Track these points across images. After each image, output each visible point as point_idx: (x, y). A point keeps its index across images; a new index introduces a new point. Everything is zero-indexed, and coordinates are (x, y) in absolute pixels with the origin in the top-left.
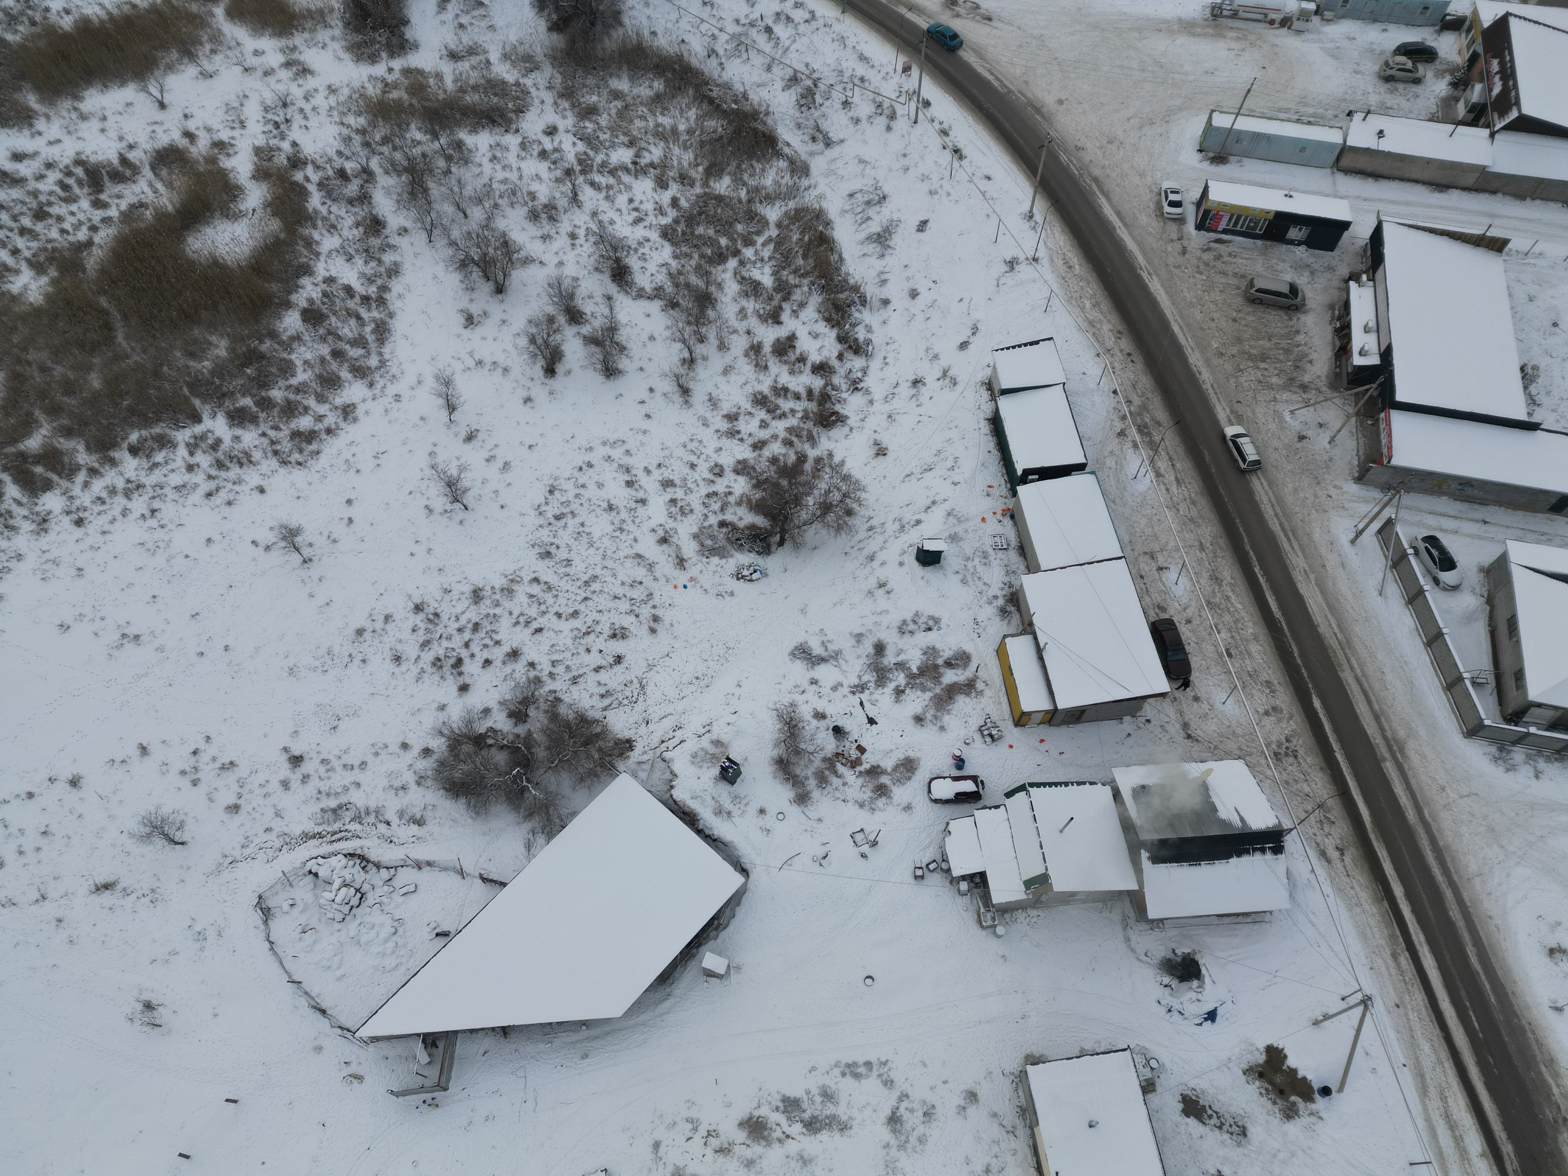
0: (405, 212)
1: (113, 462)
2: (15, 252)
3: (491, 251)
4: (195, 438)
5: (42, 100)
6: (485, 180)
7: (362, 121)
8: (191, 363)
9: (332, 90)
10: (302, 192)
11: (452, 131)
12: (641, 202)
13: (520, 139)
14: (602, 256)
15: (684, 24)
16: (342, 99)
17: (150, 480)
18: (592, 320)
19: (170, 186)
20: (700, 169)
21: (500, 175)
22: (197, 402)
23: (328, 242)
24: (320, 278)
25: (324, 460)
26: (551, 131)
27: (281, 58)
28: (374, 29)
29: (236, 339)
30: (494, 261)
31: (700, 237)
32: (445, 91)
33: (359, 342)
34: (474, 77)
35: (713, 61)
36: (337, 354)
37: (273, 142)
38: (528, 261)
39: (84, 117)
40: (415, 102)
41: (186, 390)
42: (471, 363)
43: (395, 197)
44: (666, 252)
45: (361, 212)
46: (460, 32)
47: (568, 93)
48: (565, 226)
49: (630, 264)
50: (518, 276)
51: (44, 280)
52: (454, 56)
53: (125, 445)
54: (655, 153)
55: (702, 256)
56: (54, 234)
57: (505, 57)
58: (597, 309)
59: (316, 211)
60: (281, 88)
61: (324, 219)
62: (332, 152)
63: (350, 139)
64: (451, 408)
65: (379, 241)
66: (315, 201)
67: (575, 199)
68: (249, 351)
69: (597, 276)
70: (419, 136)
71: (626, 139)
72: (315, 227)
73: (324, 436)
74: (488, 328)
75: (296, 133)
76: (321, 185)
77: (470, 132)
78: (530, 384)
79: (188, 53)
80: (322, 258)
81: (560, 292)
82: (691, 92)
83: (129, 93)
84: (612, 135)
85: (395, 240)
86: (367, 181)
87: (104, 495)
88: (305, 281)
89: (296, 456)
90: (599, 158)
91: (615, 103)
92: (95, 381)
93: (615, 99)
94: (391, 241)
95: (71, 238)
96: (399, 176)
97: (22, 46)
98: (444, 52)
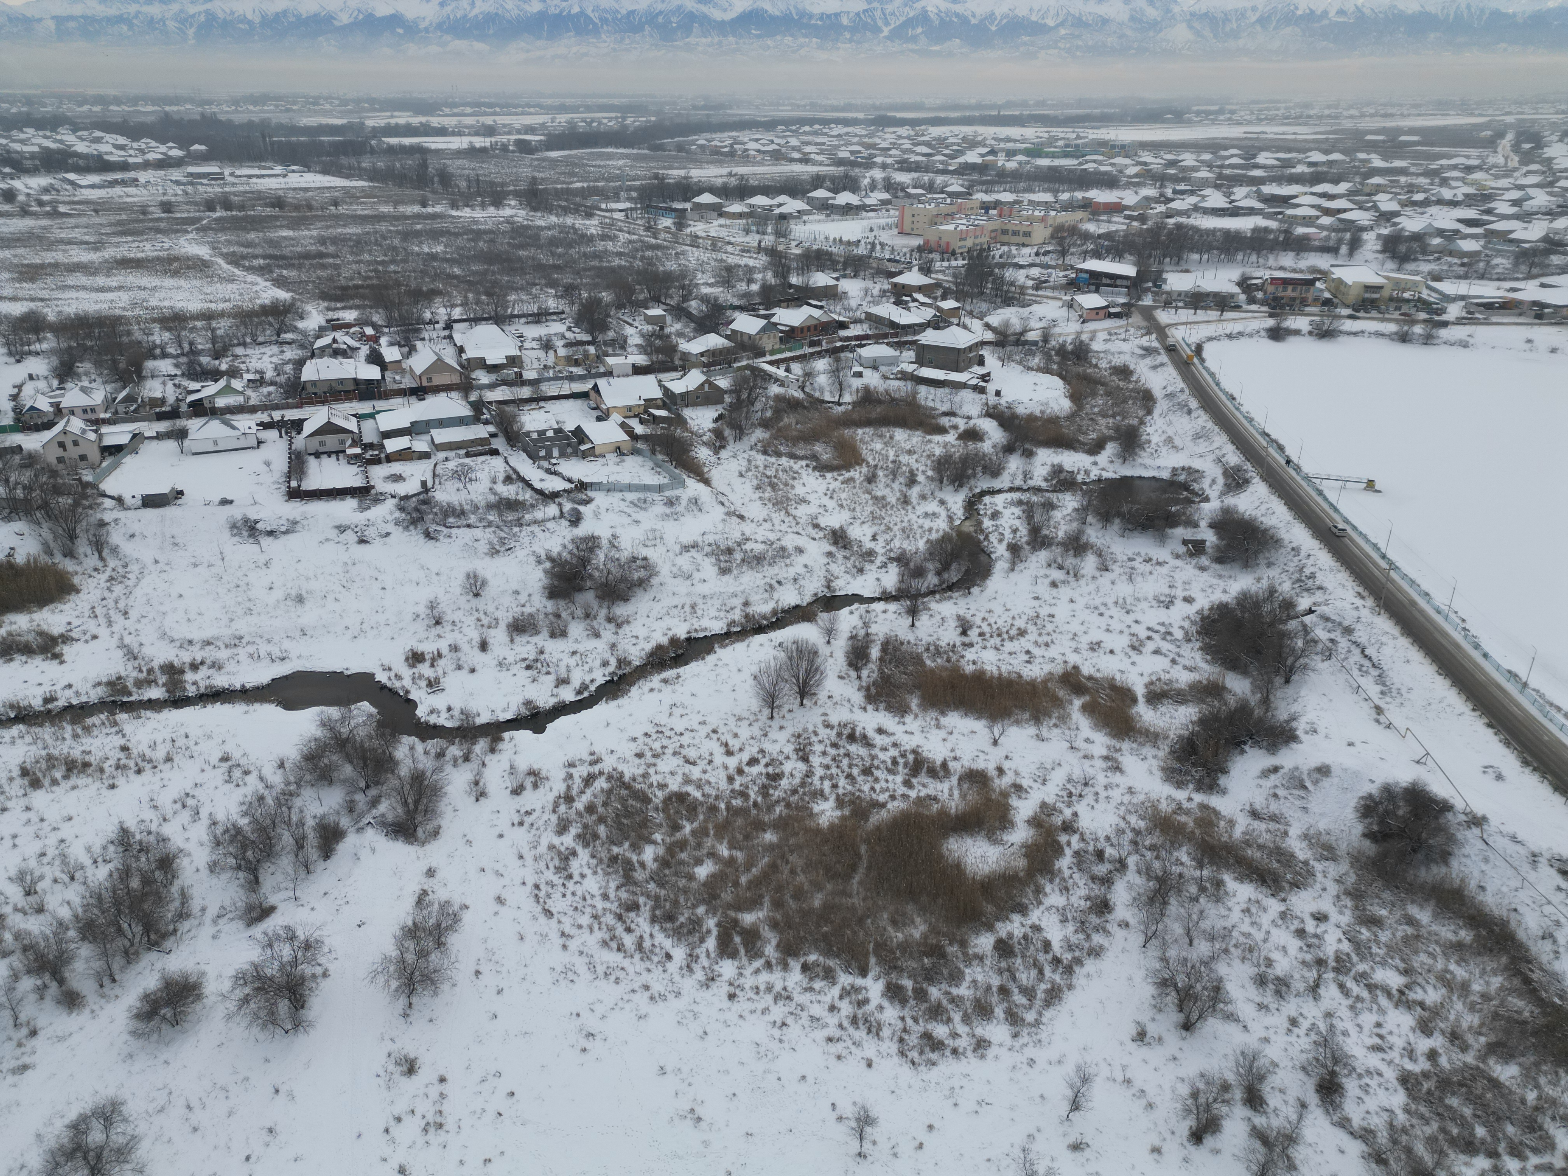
0: (1136, 910)
1: (785, 967)
2: (835, 786)
3: (1199, 987)
4: (853, 987)
5: (919, 706)
6: (1228, 924)
7: (1142, 824)
8: (889, 928)
9: (1131, 791)
10: (1058, 850)
11: (1218, 870)
12: (1391, 1033)
13: (1283, 908)
14: (1317, 1060)
15: (1523, 895)
16: (1135, 801)
17: (800, 998)
18: (1272, 1116)
19: (963, 796)
20: (1483, 1039)
21: (1246, 927)
22: (873, 960)
23: (1054, 898)
24: (1029, 922)
25: (934, 1074)
26: (1320, 918)
27: (1104, 752)
28: (1194, 765)
29: (933, 930)
30: (1196, 998)
31: (1449, 1108)
32: (1230, 837)
33: (1029, 993)
34: (1265, 838)
35: (1547, 946)
36: (1004, 991)
37: (1059, 805)
38: (1231, 1017)
39: (938, 726)
40: (1197, 832)
41: (871, 946)
42: (1120, 1077)
43: (1134, 894)
44: (1398, 1099)
45: (1097, 890)
46: (1272, 799)
47: (1356, 895)
48: (1291, 1007)
49: (1346, 1086)
50: (1212, 1025)
51: (838, 813)
52: (1255, 814)
53: (802, 960)
54: (1432, 995)
55: (1443, 1130)
56: (866, 788)
57: (1306, 837)
58: (1284, 1108)
59: (1060, 870)
60: (1091, 772)
61: (1063, 879)
62: (1101, 835)
63: (1123, 832)
64: (1075, 1106)
65: (1098, 921)
66: (1065, 863)
67: (1314, 989)
68: (937, 945)
69: (1301, 1075)
70: (1185, 858)
71: (1402, 965)
72: (1051, 881)
73: (948, 1052)
74: (1156, 1055)
75: (1081, 808)
76: (1077, 853)
77: (1236, 879)
78: (1168, 1136)
79: (1037, 719)
80: (1042, 908)
81: (1251, 1067)
82: (1504, 960)
83: (979, 725)
84: (1387, 954)
85: (1112, 927)
86: (1117, 870)
87: (762, 987)
88: (1016, 918)
89: (914, 1054)
90: (1362, 967)
91: (1406, 927)
92: (817, 901)
93: (1407, 924)
94: (1109, 926)
95: (874, 796)
96: (1148, 880)
97: (932, 671)
98: (1248, 808)
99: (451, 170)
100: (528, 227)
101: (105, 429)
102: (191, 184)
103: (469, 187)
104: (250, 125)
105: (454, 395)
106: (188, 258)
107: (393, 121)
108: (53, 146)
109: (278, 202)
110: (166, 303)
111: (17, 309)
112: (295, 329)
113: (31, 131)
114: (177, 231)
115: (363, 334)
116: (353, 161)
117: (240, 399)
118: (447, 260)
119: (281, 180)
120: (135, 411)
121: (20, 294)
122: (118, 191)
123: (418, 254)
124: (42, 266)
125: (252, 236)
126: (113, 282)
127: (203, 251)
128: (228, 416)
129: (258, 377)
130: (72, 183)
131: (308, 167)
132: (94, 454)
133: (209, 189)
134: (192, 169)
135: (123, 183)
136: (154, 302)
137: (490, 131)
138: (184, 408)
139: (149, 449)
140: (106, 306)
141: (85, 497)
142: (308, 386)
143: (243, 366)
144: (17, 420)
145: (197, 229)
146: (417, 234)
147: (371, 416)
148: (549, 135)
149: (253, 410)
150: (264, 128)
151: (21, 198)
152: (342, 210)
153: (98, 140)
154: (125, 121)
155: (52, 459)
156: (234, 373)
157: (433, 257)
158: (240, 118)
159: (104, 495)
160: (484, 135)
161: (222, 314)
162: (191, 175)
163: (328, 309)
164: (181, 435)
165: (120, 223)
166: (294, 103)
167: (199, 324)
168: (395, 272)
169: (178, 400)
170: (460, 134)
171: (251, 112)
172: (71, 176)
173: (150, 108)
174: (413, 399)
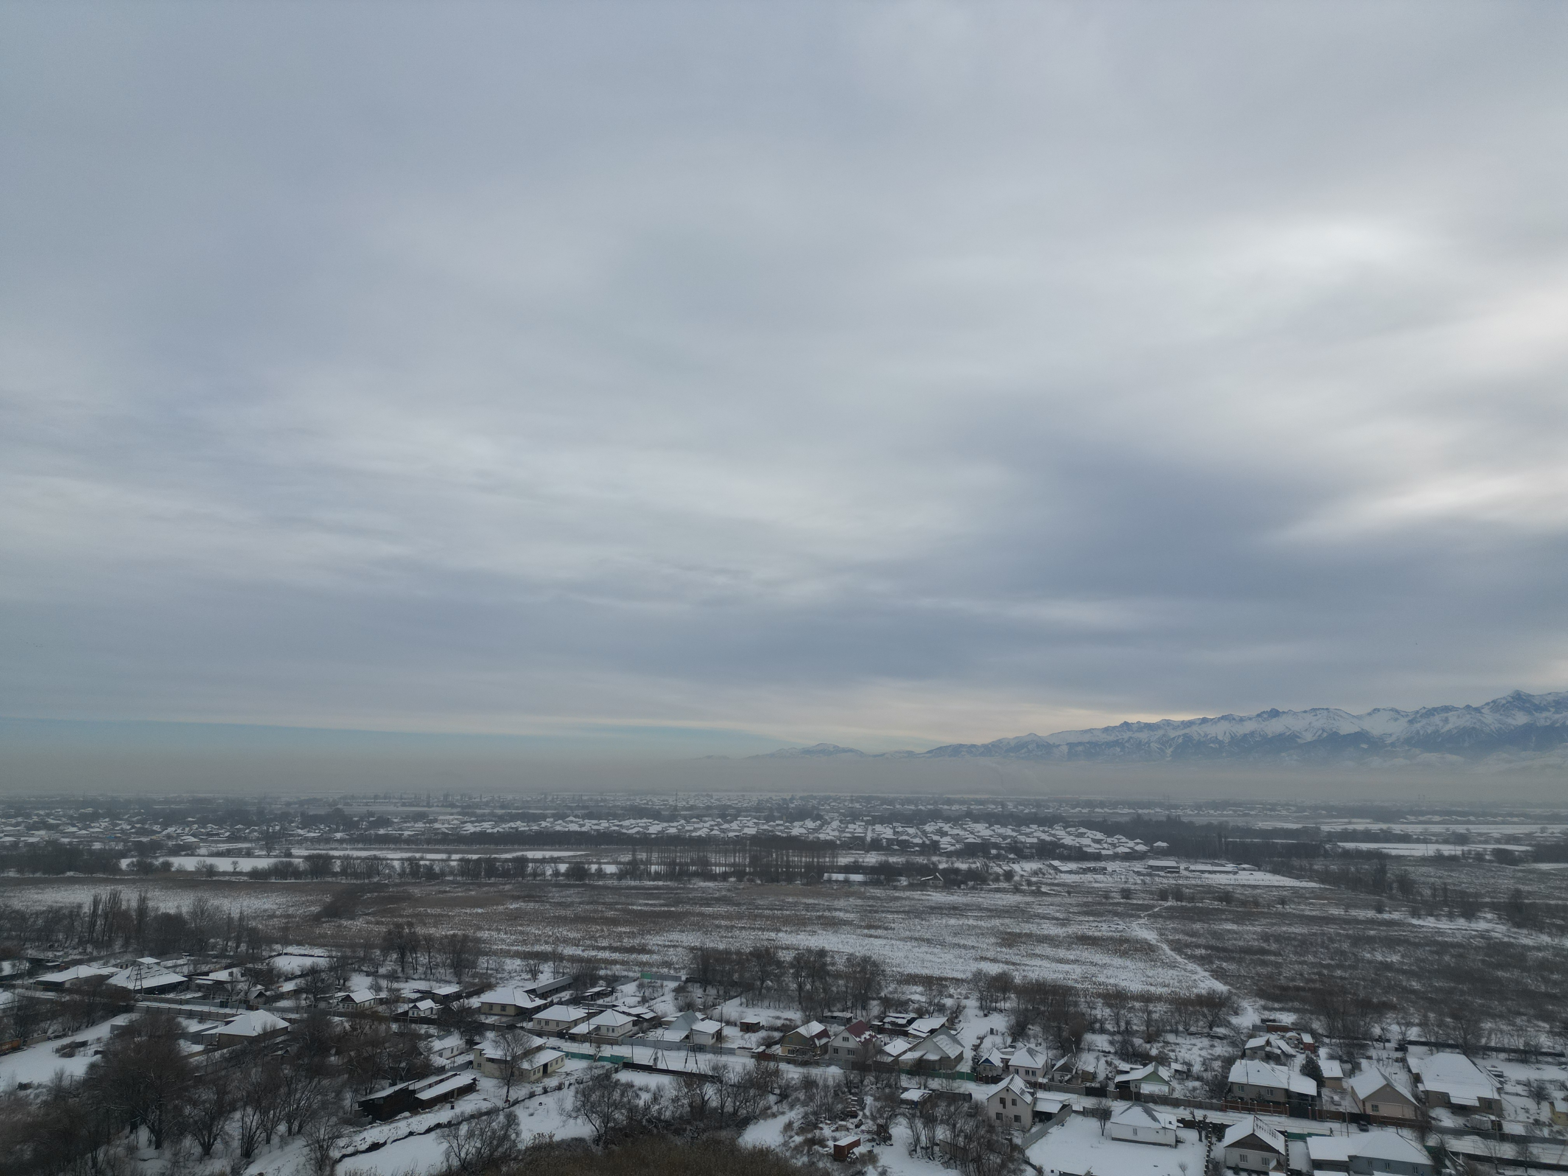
99: (1413, 876)
100: (1509, 945)
101: (1040, 1094)
102: (1150, 875)
103: (1434, 896)
104: (1209, 827)
105: (1406, 1133)
106: (1137, 941)
107: (1350, 827)
108: (1048, 838)
109: (1225, 896)
110: (1112, 981)
111: (993, 969)
112: (1228, 1025)
113: (1034, 827)
114: (1132, 916)
115: (1300, 1041)
116: (1305, 863)
117: (1165, 1089)
118: (1404, 972)
119: (1231, 876)
120: (1068, 1081)
121: (1000, 957)
122: (1089, 877)
123: (1370, 962)
124: (1020, 935)
125: (1197, 926)
126: (1071, 955)
127: (1151, 937)
128: (1151, 1105)
129: (1185, 1068)
130: (1056, 869)
131: (1258, 866)
132: (1027, 1118)
133: (1165, 881)
134: (1152, 863)
135: (1094, 870)
136: (1101, 979)
137: (1462, 839)
138: (1111, 1088)
139: (1076, 1123)
140: (1061, 976)
141: (1012, 1159)
142: (1235, 1089)
143: (1172, 1055)
144: (974, 1069)
145: (1149, 915)
146: (1370, 940)
147: (1302, 1137)
148: (1538, 846)
149: (1175, 1103)
150: (1221, 830)
151: (1017, 878)
152: (1288, 909)
153: (1082, 835)
154: (1105, 821)
155: (992, 1114)
156: (1162, 1060)
157: (1388, 966)
158: (1201, 820)
159: (1028, 1163)
160: (1455, 843)
161: (1159, 998)
162: (1151, 867)
163: (1265, 1008)
164: (1104, 1115)
165: (1086, 904)
166: (1252, 809)
167: (1137, 1005)
168: (1341, 978)
169: (1107, 1078)
170: (1425, 841)
171: (1212, 816)
172: (1056, 863)
173: (1126, 811)
174: (1353, 1128)
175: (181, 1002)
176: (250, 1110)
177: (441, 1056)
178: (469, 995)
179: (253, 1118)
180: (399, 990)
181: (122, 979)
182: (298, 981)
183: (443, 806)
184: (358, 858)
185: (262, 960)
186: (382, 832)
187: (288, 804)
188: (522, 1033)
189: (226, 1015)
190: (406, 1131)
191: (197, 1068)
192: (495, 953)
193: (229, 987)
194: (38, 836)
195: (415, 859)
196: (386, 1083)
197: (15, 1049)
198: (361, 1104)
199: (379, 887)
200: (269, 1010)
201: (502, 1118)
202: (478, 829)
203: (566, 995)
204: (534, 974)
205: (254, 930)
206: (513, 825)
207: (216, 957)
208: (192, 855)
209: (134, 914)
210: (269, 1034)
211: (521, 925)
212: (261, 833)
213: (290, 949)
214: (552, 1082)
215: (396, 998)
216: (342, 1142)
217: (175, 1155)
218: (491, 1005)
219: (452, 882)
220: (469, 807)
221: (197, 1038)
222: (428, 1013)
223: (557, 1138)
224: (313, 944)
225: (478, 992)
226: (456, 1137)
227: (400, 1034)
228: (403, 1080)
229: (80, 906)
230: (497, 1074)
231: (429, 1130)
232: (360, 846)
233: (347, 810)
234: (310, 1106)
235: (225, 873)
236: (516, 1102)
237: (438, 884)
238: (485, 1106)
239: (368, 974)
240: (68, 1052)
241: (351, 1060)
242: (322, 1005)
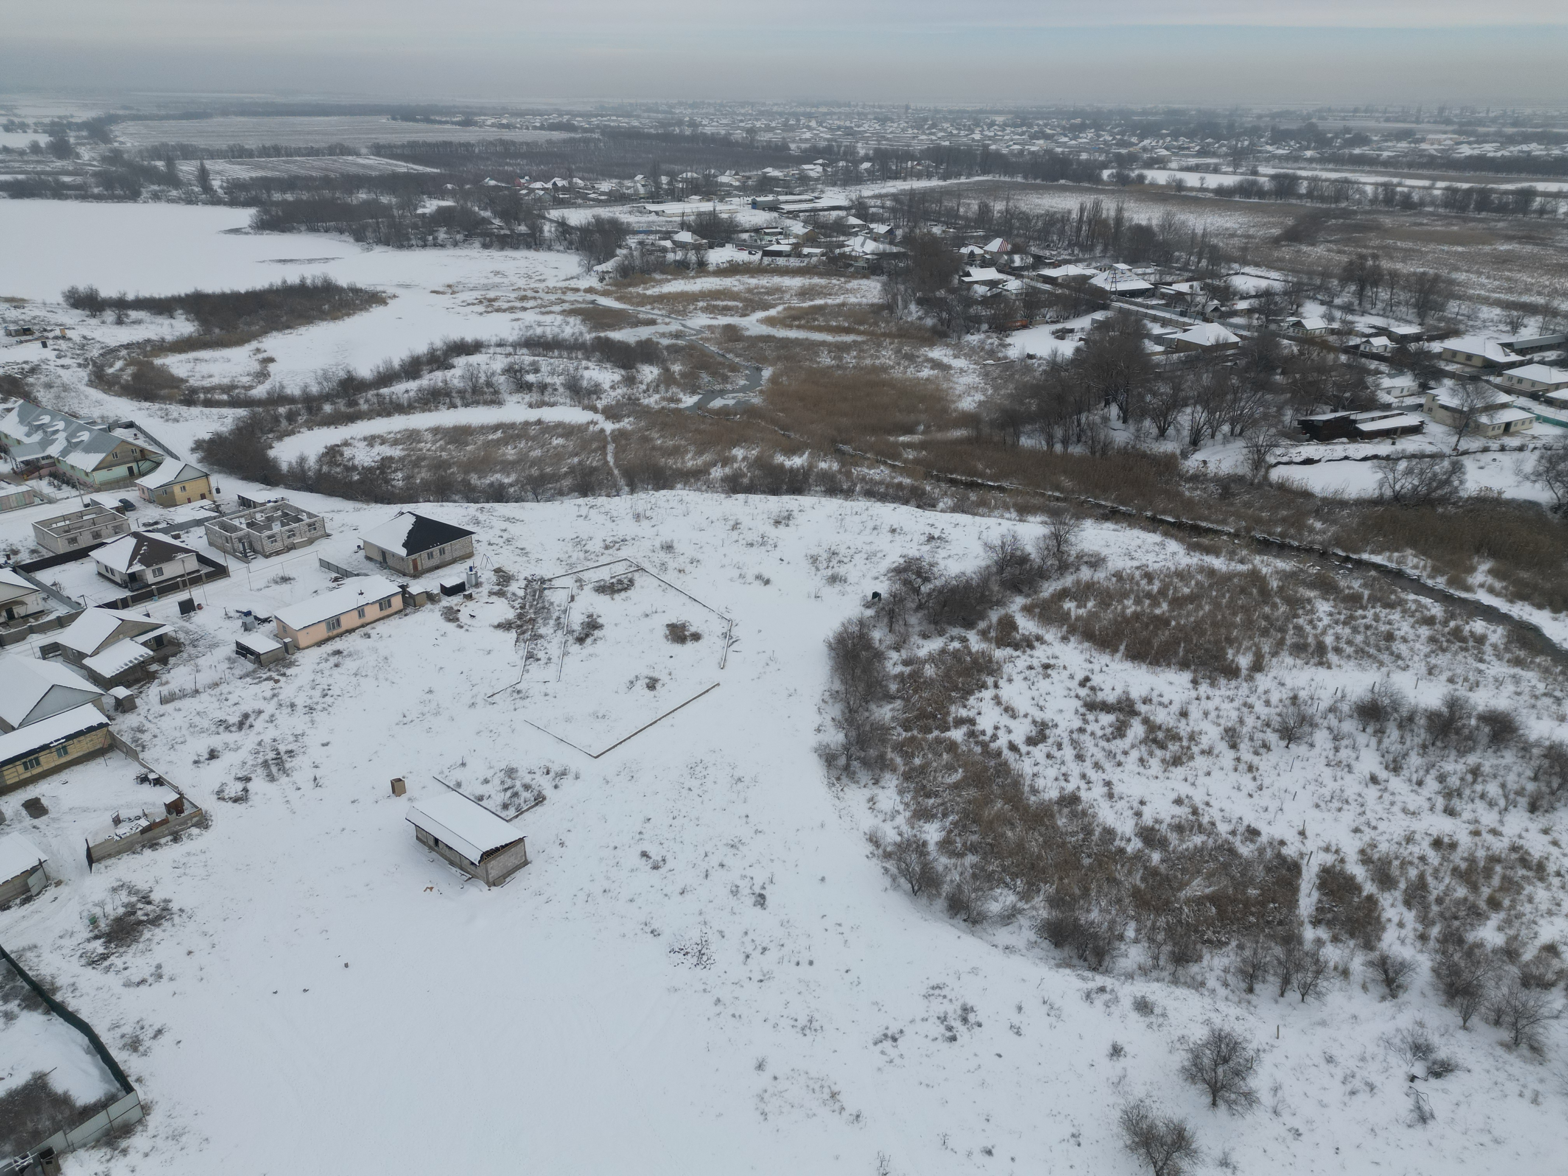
175: (1147, 307)
176: (1199, 408)
177: (1389, 393)
178: (1431, 339)
179: (1201, 416)
180: (1353, 323)
181: (1101, 280)
182: (1252, 301)
183: (1435, 122)
184: (1326, 180)
185: (1219, 277)
186: (1357, 151)
187: (1260, 117)
188: (1487, 386)
189: (1185, 324)
190: (1343, 455)
191: (1158, 365)
192: (1470, 298)
193: (1189, 298)
194: (1038, 146)
195: (1392, 184)
196: (1327, 408)
197: (1025, 327)
198: (1301, 422)
199: (1346, 213)
200: (1223, 324)
201: (1446, 463)
202: (1476, 152)
203: (1552, 355)
204: (1515, 326)
205: (1214, 248)
206: (1525, 148)
207: (1179, 269)
208: (1164, 168)
209: (1112, 222)
210: (1221, 346)
211: (1510, 270)
212: (1229, 148)
213: (1247, 270)
214: (1513, 442)
215: (1348, 331)
216: (1278, 451)
217: (1138, 430)
218: (1454, 353)
219: (1432, 214)
220: (1469, 123)
221: (1159, 340)
222: (1381, 350)
223: (1508, 495)
224: (1270, 266)
225: (1442, 337)
226: (1393, 470)
227: (1348, 366)
228: (1344, 409)
229: (1069, 212)
230: (1449, 421)
231: (1365, 459)
232: (1331, 166)
233: (1321, 125)
234: (1252, 414)
235: (1192, 189)
236: (1465, 453)
237: (1415, 215)
238: (1429, 449)
239: (1322, 303)
240: (1061, 335)
241: (1295, 381)
242: (1273, 327)
